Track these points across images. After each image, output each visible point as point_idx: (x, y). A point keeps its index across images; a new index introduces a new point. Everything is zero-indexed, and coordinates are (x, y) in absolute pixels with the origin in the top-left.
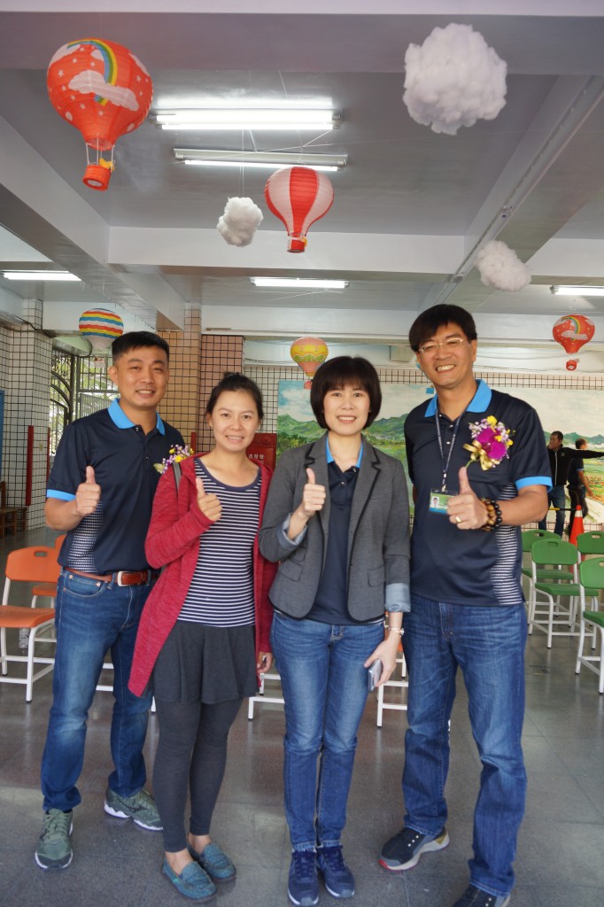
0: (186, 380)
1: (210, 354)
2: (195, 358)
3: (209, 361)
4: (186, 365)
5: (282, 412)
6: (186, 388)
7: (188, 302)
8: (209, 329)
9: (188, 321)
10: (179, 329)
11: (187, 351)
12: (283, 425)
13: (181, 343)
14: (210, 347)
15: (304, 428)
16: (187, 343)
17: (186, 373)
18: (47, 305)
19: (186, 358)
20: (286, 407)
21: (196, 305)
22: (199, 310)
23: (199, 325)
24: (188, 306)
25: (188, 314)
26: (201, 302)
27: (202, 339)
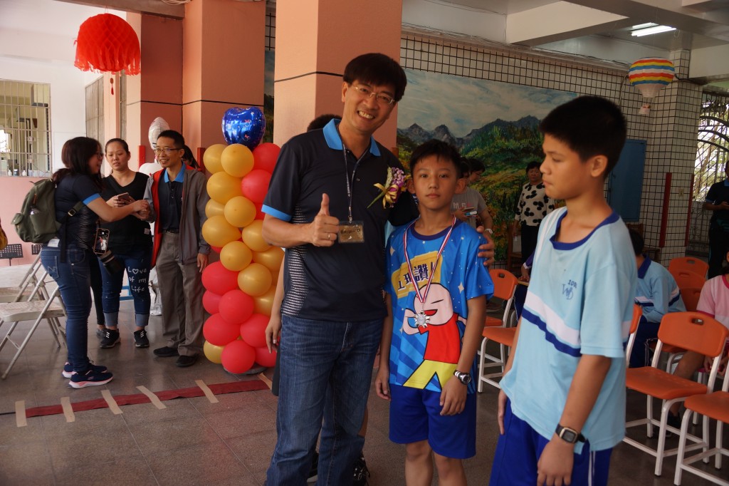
18: (695, 53)
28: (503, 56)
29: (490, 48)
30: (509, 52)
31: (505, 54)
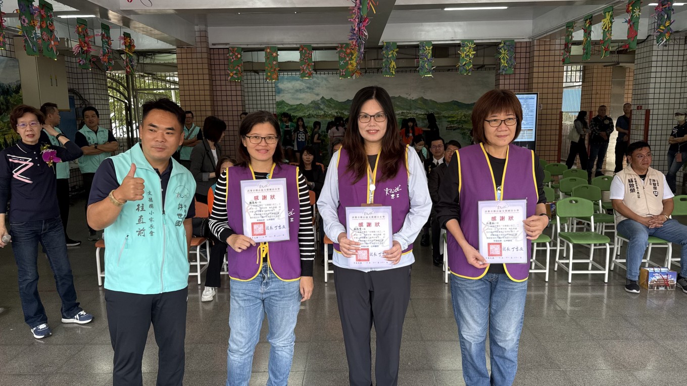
0: (201, 82)
1: (217, 62)
2: (206, 66)
3: (217, 67)
5: (278, 99)
6: (202, 87)
7: (197, 25)
8: (214, 44)
9: (198, 39)
10: (191, 45)
11: (200, 61)
12: (280, 108)
13: (194, 55)
14: (216, 57)
15: (295, 109)
16: (199, 55)
17: (201, 77)
19: (200, 66)
20: (281, 95)
21: (203, 27)
22: (206, 31)
23: (207, 42)
24: (196, 28)
25: (197, 34)
26: (206, 26)
27: (211, 52)
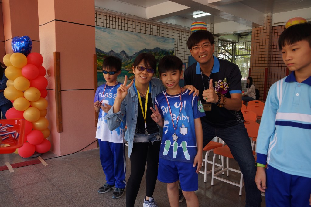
0: (264, 47)
1: (276, 34)
2: (268, 37)
4: (264, 41)
6: (264, 50)
7: (266, 13)
8: (275, 24)
9: (265, 22)
10: (261, 26)
11: (265, 34)
13: (262, 31)
14: (276, 31)
16: (265, 31)
17: (264, 44)
18: (215, 25)
19: (264, 37)
21: (269, 14)
22: (271, 16)
23: (271, 23)
24: (265, 15)
25: (265, 19)
26: (272, 13)
27: (272, 29)
28: (146, 24)
29: (141, 21)
30: (148, 22)
31: (147, 23)
